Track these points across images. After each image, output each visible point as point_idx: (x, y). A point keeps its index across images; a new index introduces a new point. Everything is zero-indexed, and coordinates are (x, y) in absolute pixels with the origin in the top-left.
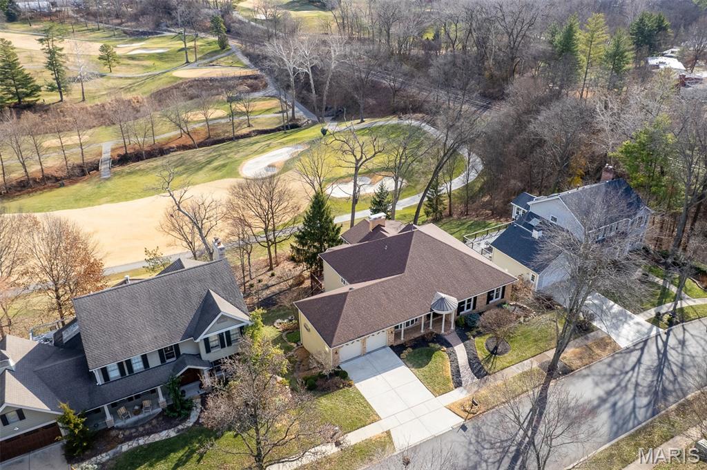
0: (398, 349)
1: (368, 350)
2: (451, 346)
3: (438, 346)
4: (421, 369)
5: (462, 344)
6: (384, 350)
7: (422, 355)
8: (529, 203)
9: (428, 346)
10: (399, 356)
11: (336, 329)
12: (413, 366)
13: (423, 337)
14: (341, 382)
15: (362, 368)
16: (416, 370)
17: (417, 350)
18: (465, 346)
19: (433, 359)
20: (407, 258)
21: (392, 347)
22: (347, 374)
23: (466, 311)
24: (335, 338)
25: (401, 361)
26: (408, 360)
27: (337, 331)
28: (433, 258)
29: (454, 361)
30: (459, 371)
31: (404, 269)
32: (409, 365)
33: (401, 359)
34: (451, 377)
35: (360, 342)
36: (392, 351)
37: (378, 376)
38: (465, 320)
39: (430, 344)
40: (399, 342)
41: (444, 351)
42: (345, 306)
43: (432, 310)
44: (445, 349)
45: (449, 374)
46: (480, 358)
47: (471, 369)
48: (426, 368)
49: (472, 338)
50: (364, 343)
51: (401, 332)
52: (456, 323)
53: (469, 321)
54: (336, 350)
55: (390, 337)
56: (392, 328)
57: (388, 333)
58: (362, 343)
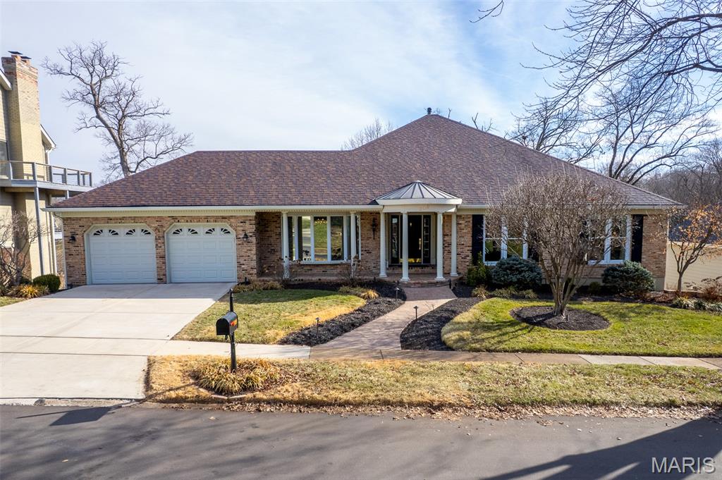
2: (404, 298)
24: (76, 197)
35: (151, 239)
43: (373, 203)
44: (374, 295)
54: (73, 230)
55: (243, 254)
56: (248, 222)
57: (235, 236)
58: (155, 242)
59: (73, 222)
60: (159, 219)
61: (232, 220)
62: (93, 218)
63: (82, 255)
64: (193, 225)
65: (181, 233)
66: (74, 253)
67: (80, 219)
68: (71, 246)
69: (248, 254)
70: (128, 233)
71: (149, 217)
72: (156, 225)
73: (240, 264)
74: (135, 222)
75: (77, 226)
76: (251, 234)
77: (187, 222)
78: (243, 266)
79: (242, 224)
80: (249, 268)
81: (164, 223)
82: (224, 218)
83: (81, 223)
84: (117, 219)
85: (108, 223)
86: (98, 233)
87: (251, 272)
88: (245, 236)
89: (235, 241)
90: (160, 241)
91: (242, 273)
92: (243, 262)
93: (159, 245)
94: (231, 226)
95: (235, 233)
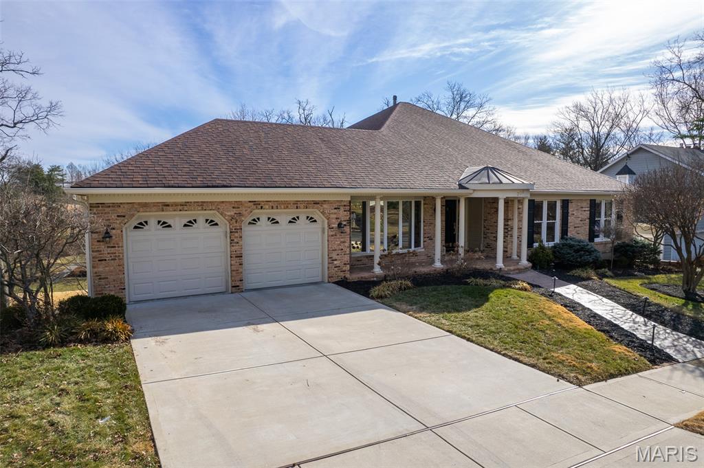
0: (364, 286)
1: (254, 278)
2: (540, 287)
3: (496, 282)
4: (459, 314)
5: (573, 286)
6: (311, 287)
7: (448, 294)
9: (466, 284)
10: (366, 294)
16: (434, 317)
19: (494, 299)
20: (387, 120)
21: (341, 282)
23: (545, 244)
26: (399, 300)
29: (573, 306)
31: (379, 128)
33: (372, 298)
35: (218, 231)
36: (339, 288)
38: (553, 252)
39: (471, 280)
40: (365, 275)
41: (525, 290)
43: (462, 188)
44: (526, 285)
46: (669, 306)
48: (473, 313)
49: (595, 278)
54: (107, 223)
55: (335, 247)
56: (342, 208)
57: (326, 226)
58: (229, 235)
59: (107, 210)
60: (237, 205)
61: (325, 206)
62: (139, 204)
63: (118, 259)
64: (274, 213)
65: (258, 223)
66: (108, 257)
67: (119, 205)
68: (102, 247)
69: (341, 247)
70: (185, 225)
71: (223, 202)
72: (232, 213)
73: (332, 260)
74: (202, 210)
75: (114, 216)
76: (345, 223)
77: (272, 208)
78: (335, 262)
79: (335, 210)
80: (342, 265)
81: (242, 210)
82: (316, 203)
83: (120, 211)
84: (176, 204)
85: (163, 211)
86: (140, 226)
87: (344, 269)
88: (340, 225)
89: (326, 231)
90: (236, 235)
91: (334, 271)
92: (335, 257)
93: (236, 240)
94: (323, 213)
95: (326, 221)
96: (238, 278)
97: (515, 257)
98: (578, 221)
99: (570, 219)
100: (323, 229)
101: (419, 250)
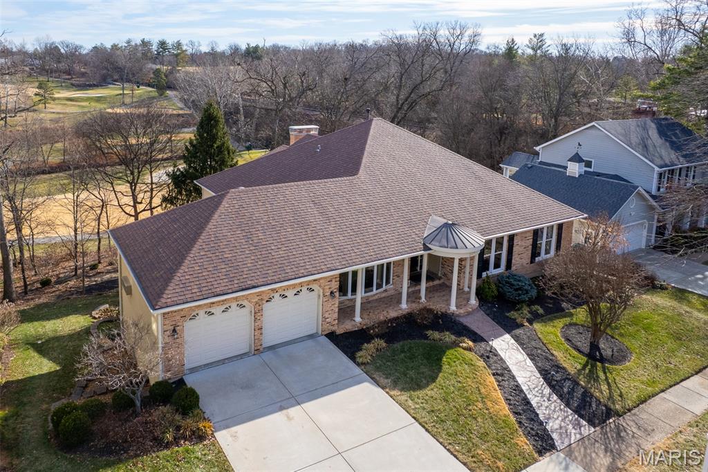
0: (349, 343)
1: (269, 339)
2: (482, 340)
3: (449, 337)
4: (420, 393)
5: (507, 336)
6: (310, 343)
7: (412, 358)
8: (537, 148)
9: (426, 337)
10: (353, 358)
11: (180, 264)
12: (395, 384)
13: (409, 318)
14: (171, 423)
15: (247, 386)
16: (404, 397)
17: (397, 346)
18: (517, 338)
19: (445, 367)
20: (363, 154)
21: (331, 336)
22: (197, 397)
23: (493, 272)
24: (172, 286)
25: (358, 371)
26: (378, 369)
27: (184, 268)
28: (414, 161)
29: (503, 373)
30: (527, 402)
31: (358, 170)
32: (383, 381)
33: (358, 365)
34: (513, 419)
35: (245, 311)
36: (331, 346)
37: (294, 411)
38: (498, 287)
39: (429, 333)
40: (348, 326)
41: (469, 349)
42: (216, 216)
43: (426, 248)
44: (471, 343)
45: (504, 409)
46: (572, 371)
47: (561, 397)
48: (430, 391)
49: (526, 324)
50: (257, 314)
51: (353, 307)
52: (479, 293)
53: (507, 289)
54: (174, 323)
55: (328, 309)
56: (334, 280)
57: (321, 294)
58: (253, 315)
59: (174, 314)
60: (260, 294)
61: (321, 281)
63: (182, 345)
65: (273, 300)
68: (171, 339)
69: (332, 309)
70: (223, 311)
72: (256, 300)
73: (324, 318)
75: (178, 318)
76: (335, 290)
78: (327, 320)
79: (329, 283)
80: (332, 321)
81: (263, 296)
82: (315, 280)
86: (193, 317)
87: (333, 323)
88: (332, 293)
89: (321, 297)
90: (259, 314)
91: (326, 326)
92: (327, 315)
93: (258, 318)
94: (320, 286)
95: (322, 291)
96: (259, 344)
97: (466, 289)
98: (522, 249)
99: (515, 249)
100: (319, 296)
101: (390, 286)
